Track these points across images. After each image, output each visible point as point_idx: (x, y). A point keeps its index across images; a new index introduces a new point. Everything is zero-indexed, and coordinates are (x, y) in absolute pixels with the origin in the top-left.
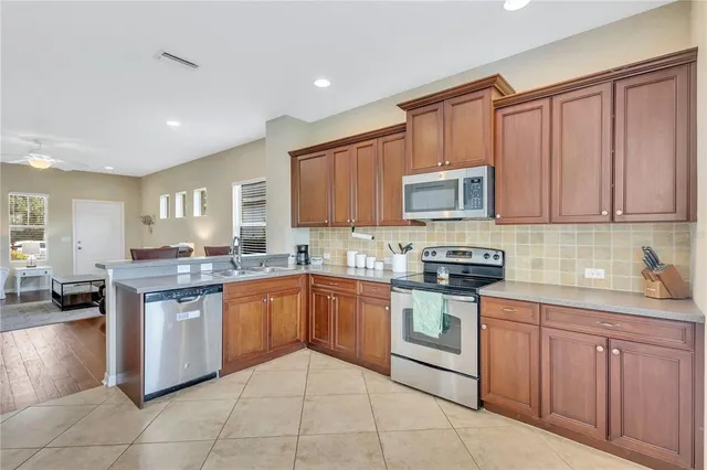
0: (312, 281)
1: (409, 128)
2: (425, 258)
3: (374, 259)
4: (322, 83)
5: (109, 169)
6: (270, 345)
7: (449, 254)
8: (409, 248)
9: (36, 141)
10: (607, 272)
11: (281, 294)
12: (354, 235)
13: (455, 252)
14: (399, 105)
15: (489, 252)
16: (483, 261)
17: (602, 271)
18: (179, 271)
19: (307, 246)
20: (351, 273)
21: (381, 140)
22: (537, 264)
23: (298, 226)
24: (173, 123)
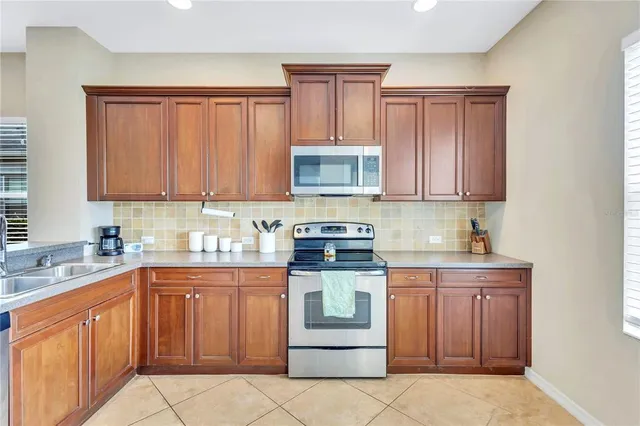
0: (154, 277)
1: (293, 94)
2: (297, 235)
3: (230, 239)
6: (93, 393)
7: (323, 230)
8: (277, 224)
10: (443, 239)
11: (106, 305)
12: (202, 210)
13: (329, 228)
14: (283, 65)
15: (361, 226)
16: (356, 234)
17: (439, 237)
19: (118, 228)
20: (196, 260)
21: (252, 100)
22: (397, 235)
23: (103, 199)
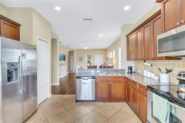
0: (126, 80)
3: (155, 74)
4: (127, 8)
5: (100, 48)
6: (110, 97)
9: (85, 44)
11: (115, 82)
12: (145, 63)
18: (92, 72)
21: (152, 21)
23: (130, 60)
24: (101, 35)
